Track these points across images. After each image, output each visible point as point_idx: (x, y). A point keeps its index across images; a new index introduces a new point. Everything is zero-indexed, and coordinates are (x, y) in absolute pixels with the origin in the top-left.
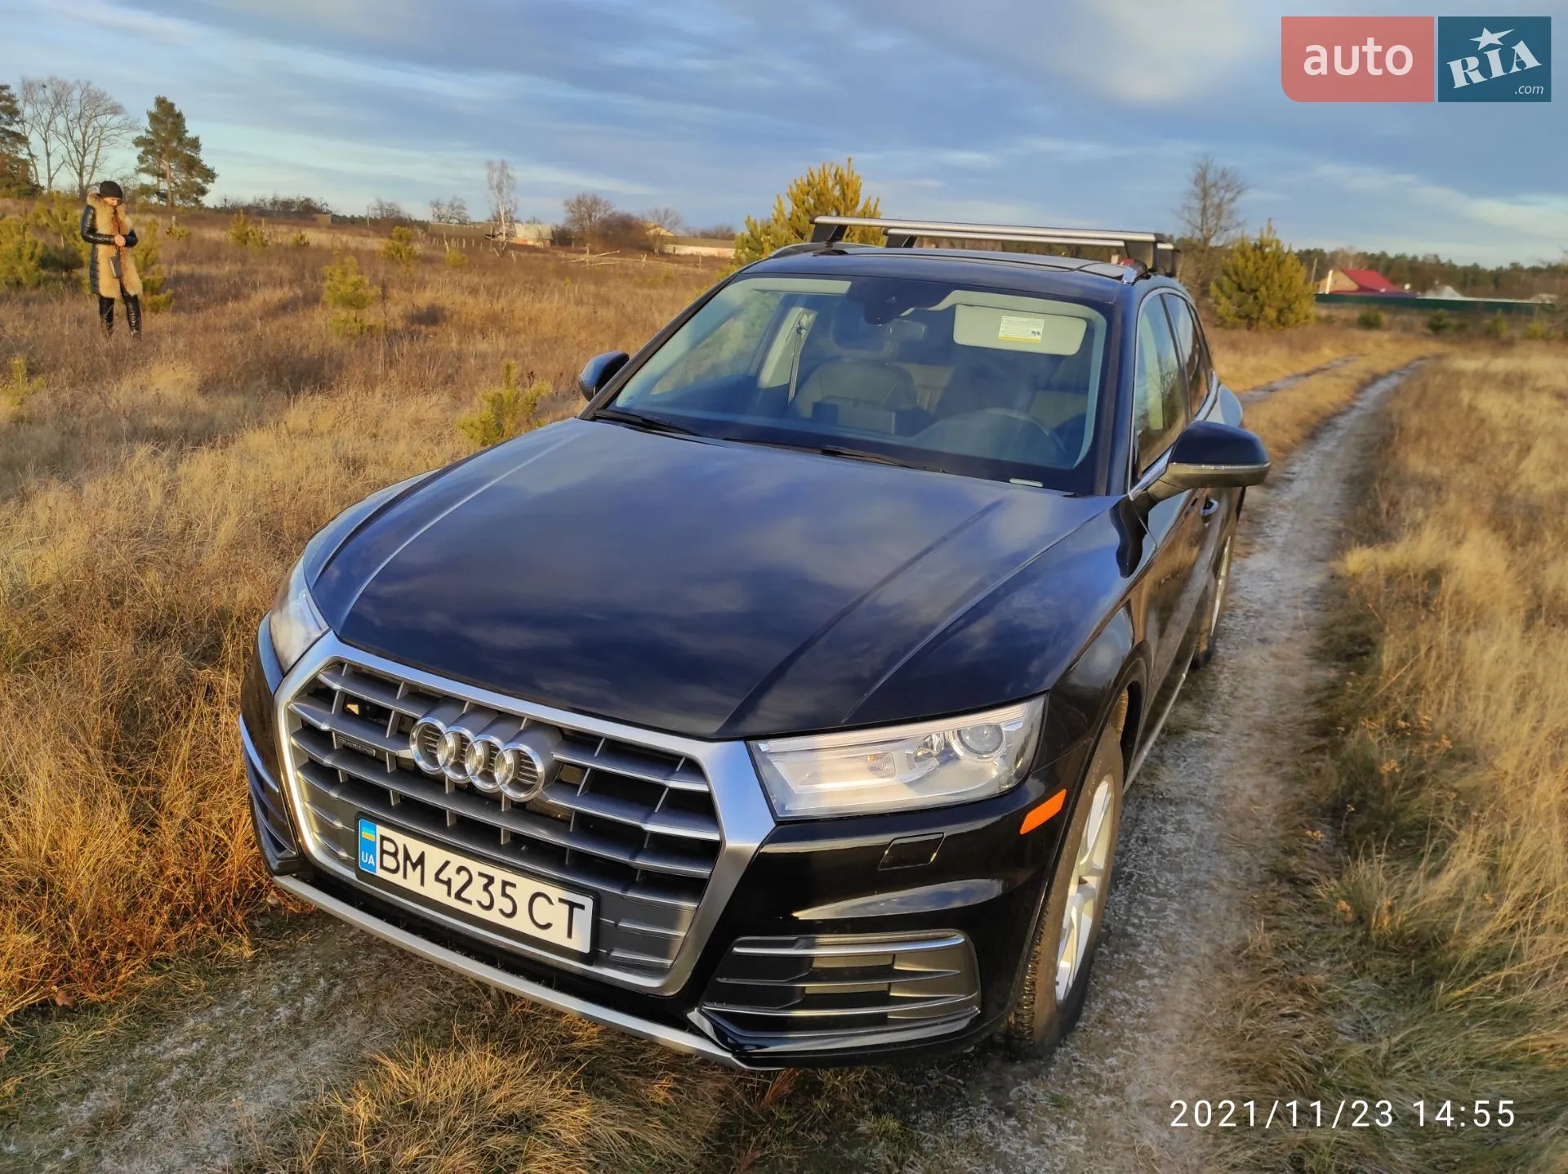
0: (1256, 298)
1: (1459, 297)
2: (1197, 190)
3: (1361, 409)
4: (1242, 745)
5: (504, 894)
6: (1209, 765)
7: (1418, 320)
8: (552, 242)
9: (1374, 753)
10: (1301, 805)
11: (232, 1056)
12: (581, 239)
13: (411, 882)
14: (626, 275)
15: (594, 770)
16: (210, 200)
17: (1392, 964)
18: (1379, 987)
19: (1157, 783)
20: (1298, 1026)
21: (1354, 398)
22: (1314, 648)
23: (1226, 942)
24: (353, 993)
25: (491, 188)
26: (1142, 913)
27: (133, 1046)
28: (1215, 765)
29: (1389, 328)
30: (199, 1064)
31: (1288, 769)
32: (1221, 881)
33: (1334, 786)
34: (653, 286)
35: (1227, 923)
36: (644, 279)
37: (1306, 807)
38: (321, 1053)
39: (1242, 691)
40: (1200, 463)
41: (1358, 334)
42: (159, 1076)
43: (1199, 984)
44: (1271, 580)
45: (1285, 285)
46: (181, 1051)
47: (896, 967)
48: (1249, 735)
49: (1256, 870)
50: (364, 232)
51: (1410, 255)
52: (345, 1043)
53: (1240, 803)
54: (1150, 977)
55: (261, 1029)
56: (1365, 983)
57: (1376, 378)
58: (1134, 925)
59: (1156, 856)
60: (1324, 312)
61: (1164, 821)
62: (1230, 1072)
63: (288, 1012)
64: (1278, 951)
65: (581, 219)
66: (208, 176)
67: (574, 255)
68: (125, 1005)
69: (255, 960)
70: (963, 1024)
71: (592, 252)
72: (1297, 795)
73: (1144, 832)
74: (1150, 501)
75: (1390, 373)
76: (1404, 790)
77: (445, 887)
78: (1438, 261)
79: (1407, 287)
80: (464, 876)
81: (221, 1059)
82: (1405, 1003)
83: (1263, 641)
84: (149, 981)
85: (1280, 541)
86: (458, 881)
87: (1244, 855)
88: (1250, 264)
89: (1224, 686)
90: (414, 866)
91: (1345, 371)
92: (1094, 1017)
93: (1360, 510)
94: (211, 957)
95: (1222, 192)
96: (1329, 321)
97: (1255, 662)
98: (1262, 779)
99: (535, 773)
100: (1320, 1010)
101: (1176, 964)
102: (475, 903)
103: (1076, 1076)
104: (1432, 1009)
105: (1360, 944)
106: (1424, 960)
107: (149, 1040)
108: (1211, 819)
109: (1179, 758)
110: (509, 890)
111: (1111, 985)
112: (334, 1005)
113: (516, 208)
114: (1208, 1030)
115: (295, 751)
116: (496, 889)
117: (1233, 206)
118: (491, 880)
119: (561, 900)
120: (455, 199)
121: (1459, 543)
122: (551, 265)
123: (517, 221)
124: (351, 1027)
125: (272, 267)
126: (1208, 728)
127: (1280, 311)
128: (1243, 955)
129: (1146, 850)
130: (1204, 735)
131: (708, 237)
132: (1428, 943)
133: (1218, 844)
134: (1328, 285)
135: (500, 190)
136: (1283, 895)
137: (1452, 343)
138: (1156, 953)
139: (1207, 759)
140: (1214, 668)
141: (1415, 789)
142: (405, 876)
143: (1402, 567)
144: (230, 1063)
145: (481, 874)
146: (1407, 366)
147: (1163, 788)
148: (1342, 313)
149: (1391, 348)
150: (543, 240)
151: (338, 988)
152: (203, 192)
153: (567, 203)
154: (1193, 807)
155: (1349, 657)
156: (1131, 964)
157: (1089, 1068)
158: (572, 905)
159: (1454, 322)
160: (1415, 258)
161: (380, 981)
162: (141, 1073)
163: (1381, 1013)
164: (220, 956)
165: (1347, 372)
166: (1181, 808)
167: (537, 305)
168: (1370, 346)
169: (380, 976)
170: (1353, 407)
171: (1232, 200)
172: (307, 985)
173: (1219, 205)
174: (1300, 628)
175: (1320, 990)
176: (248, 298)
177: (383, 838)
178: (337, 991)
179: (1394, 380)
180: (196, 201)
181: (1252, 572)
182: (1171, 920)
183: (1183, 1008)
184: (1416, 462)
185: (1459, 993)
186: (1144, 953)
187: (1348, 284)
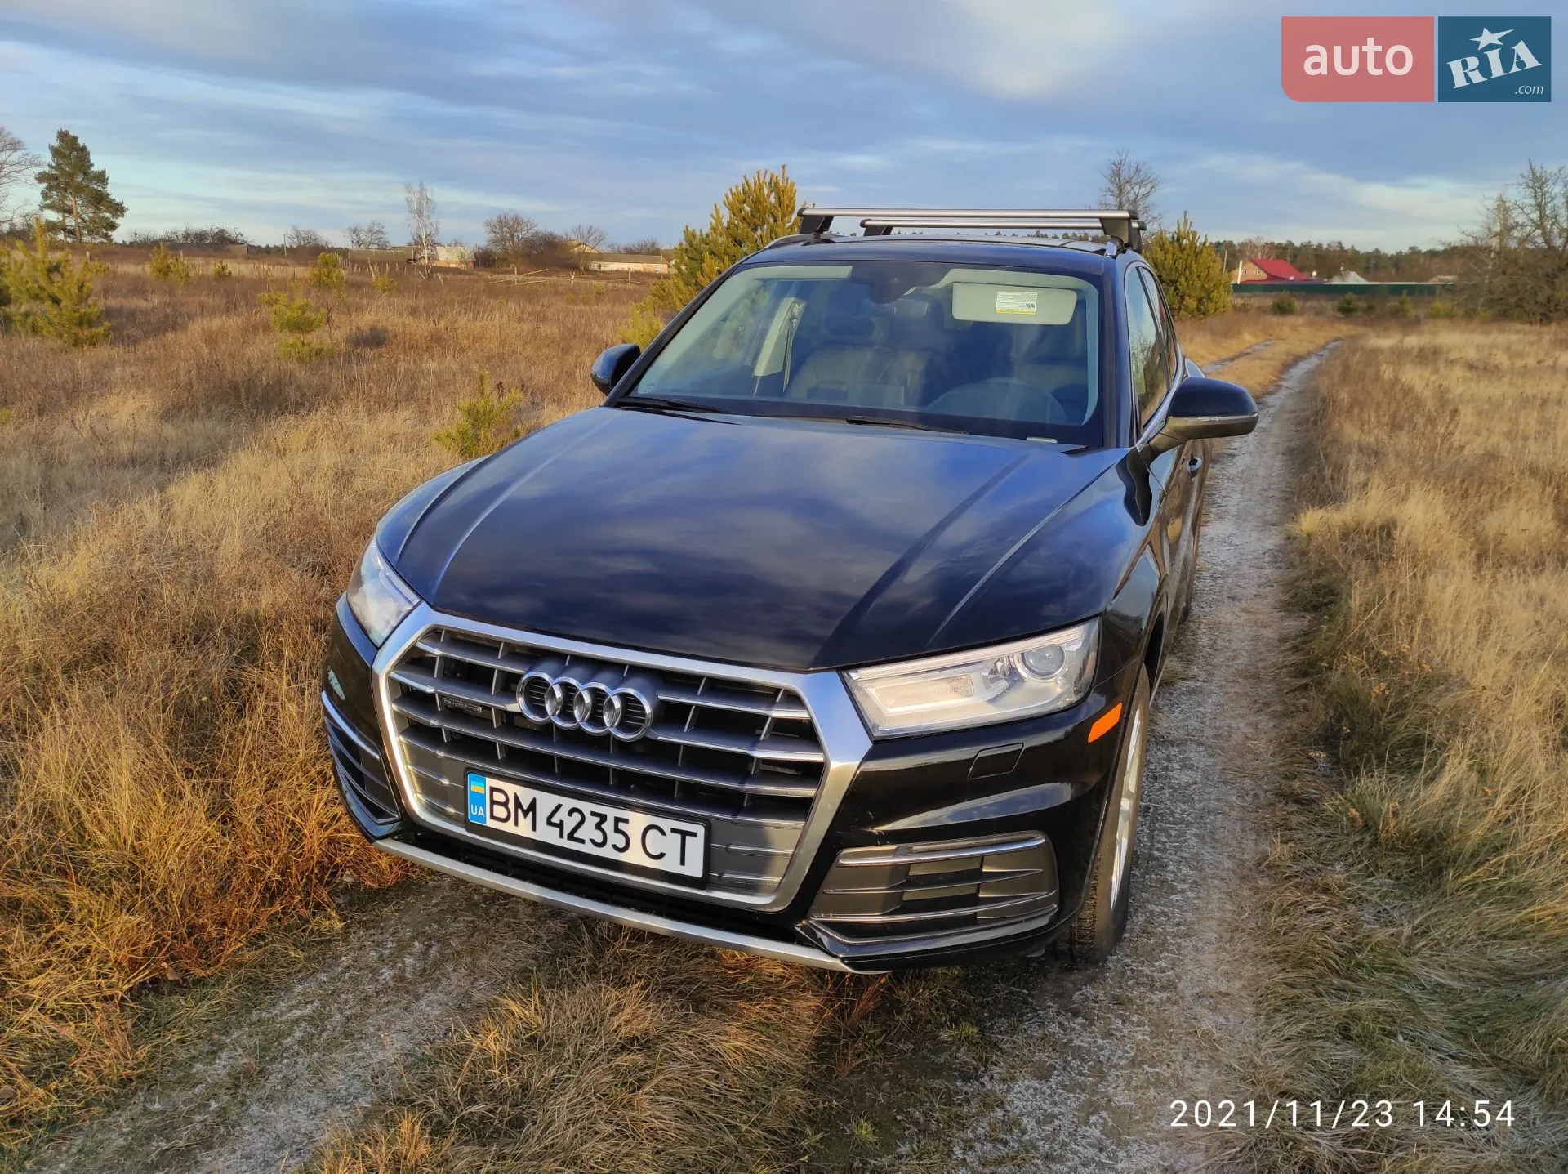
0: (1176, 289)
1: (1363, 282)
2: (1113, 187)
3: (1287, 388)
4: (1228, 690)
5: (617, 830)
6: (1201, 709)
7: (1329, 305)
8: (475, 264)
9: (1358, 684)
10: (1294, 737)
11: (348, 1013)
12: (505, 260)
13: (523, 828)
14: (557, 292)
15: (697, 707)
16: (119, 236)
17: (1402, 861)
18: (1393, 882)
19: (1157, 728)
20: (1327, 919)
21: (1280, 379)
22: (1282, 601)
23: (1246, 856)
24: (449, 951)
25: (411, 212)
26: (1165, 840)
27: (249, 1012)
28: (1208, 709)
29: (1302, 314)
30: (319, 1022)
31: (1278, 708)
32: (1232, 807)
33: (1322, 718)
34: (586, 301)
35: (1244, 841)
36: (575, 296)
37: (1299, 738)
38: (432, 1006)
39: (1220, 643)
40: (1197, 415)
41: (1275, 319)
42: (282, 1035)
43: (1228, 894)
44: (1230, 544)
45: (1204, 275)
46: (298, 1012)
47: (985, 870)
48: (1233, 681)
49: (1262, 794)
50: (283, 261)
51: (1315, 243)
52: (455, 993)
53: (1237, 738)
54: (1182, 892)
55: (369, 989)
56: (1380, 879)
57: (1297, 359)
58: (1158, 849)
59: (1167, 790)
60: (1239, 302)
61: (1169, 760)
62: (1271, 963)
63: (392, 972)
64: (1295, 859)
65: (503, 240)
66: (117, 210)
67: (501, 276)
68: (232, 978)
69: (346, 931)
70: (1044, 921)
71: (520, 273)
72: (1289, 728)
73: (1153, 771)
74: (1153, 453)
75: (1309, 354)
76: (1390, 713)
77: (557, 830)
78: (1342, 248)
79: (1314, 274)
80: (577, 817)
81: (338, 1017)
82: (1419, 893)
83: (1233, 598)
84: (249, 955)
85: (1233, 510)
86: (570, 823)
87: (1248, 783)
88: (1169, 256)
89: (1204, 641)
90: (525, 813)
91: (1268, 354)
92: (1137, 929)
93: (1304, 477)
94: (304, 931)
95: (1136, 189)
96: (1244, 309)
97: (1229, 617)
98: (1252, 718)
99: (644, 715)
100: (1342, 905)
101: (1204, 879)
102: (588, 842)
103: (1132, 978)
104: (1444, 894)
105: (1370, 847)
106: (1430, 854)
107: (263, 1006)
108: (1212, 756)
109: (1172, 706)
110: (621, 826)
111: (1147, 901)
112: (435, 963)
113: (437, 232)
114: (1243, 931)
115: (397, 716)
116: (608, 826)
117: (1149, 200)
118: (603, 818)
119: (674, 830)
120: (373, 223)
121: (1403, 500)
122: (481, 285)
123: (439, 244)
124: (456, 979)
125: (202, 298)
126: (1195, 678)
127: (1200, 301)
128: (1265, 866)
129: (1157, 786)
130: (1192, 684)
131: (631, 253)
132: (1433, 840)
133: (1223, 776)
134: (1239, 275)
135: (420, 214)
136: (1292, 813)
137: (1365, 324)
138: (1184, 871)
139: (1199, 704)
140: (1192, 624)
141: (1400, 712)
142: (516, 824)
143: (1353, 525)
144: (348, 1019)
145: (593, 814)
146: (1323, 347)
147: (1163, 732)
148: (1255, 301)
149: (1306, 332)
150: (467, 263)
151: (434, 948)
152: (113, 227)
153: (488, 224)
154: (1194, 746)
155: (1316, 608)
156: (1163, 882)
157: (1141, 971)
158: (684, 834)
159: (1363, 305)
160: (1320, 245)
161: (473, 940)
162: (264, 1034)
163: (1397, 903)
164: (312, 930)
165: (1270, 355)
166: (1183, 748)
167: (479, 324)
168: (1286, 329)
169: (472, 935)
170: (1279, 387)
171: (1146, 195)
172: (403, 948)
173: (1135, 201)
174: (1264, 585)
175: (1341, 888)
176: (185, 328)
177: (493, 790)
178: (433, 951)
179: (1314, 361)
180: (106, 236)
181: (1212, 539)
182: (1192, 843)
183: (1217, 915)
184: (1351, 432)
185: (1467, 878)
186: (1173, 872)
187: (1257, 274)
